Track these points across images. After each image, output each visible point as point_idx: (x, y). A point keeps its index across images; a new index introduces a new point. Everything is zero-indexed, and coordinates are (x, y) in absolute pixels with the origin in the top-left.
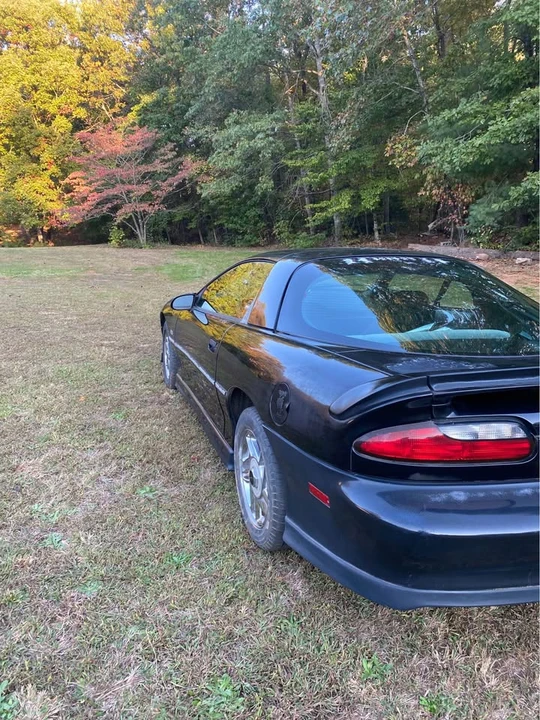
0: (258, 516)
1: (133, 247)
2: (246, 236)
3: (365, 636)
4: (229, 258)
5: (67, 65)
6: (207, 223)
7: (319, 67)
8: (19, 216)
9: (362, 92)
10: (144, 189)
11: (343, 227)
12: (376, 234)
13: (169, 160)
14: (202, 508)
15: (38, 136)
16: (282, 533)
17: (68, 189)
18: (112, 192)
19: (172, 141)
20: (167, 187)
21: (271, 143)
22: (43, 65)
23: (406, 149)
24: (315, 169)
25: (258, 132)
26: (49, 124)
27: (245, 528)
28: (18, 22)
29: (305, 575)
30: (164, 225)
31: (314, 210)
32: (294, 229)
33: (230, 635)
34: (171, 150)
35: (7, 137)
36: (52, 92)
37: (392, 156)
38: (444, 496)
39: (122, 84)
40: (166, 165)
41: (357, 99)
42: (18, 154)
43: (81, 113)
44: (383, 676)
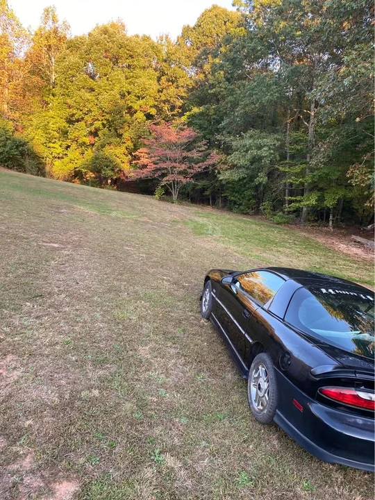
0: (258, 405)
1: (168, 201)
2: (241, 207)
3: (305, 472)
4: (228, 222)
5: (151, 82)
6: (217, 193)
7: (312, 110)
8: (102, 168)
9: (338, 133)
10: (183, 167)
11: (309, 214)
12: (331, 223)
13: (202, 151)
14: (228, 393)
15: (124, 122)
16: (273, 417)
17: (136, 158)
18: (164, 166)
19: (206, 139)
20: (197, 168)
21: (272, 154)
22: (137, 80)
23: (362, 174)
24: (297, 175)
25: (265, 146)
26: (132, 115)
27: (250, 409)
28: (128, 52)
29: (279, 439)
30: (189, 189)
31: (290, 202)
32: (274, 208)
33: (245, 456)
34: (204, 145)
35: (106, 119)
36: (138, 97)
37: (351, 178)
38: (353, 420)
39: (182, 98)
40: (200, 155)
41: (335, 137)
42: (110, 130)
43: (153, 111)
44: (312, 490)
